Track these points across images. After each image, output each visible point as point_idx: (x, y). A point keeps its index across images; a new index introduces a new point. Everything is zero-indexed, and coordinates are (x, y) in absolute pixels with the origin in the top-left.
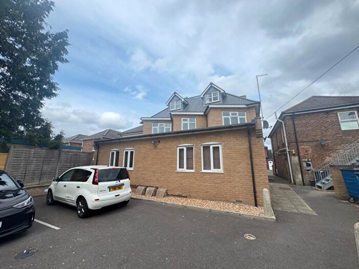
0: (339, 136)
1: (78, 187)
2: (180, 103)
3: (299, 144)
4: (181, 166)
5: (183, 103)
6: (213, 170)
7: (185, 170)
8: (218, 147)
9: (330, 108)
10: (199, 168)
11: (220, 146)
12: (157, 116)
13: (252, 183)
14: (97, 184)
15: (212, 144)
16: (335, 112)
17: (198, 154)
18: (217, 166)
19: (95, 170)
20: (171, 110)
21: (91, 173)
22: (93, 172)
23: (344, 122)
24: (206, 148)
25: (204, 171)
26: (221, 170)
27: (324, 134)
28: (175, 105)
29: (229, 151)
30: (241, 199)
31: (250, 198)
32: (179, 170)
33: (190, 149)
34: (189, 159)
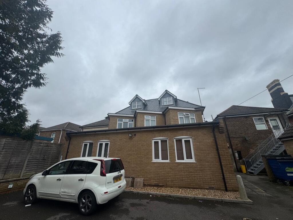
0: (256, 134)
1: (82, 180)
2: (140, 103)
3: (231, 139)
4: (157, 157)
5: (144, 104)
6: (186, 160)
7: (160, 160)
8: (189, 140)
9: (248, 114)
10: (173, 159)
11: (191, 139)
12: (121, 113)
13: (221, 171)
14: (105, 176)
15: (184, 138)
16: (251, 117)
17: (172, 147)
18: (189, 156)
19: (101, 161)
20: (133, 108)
21: (96, 164)
22: (99, 163)
23: (258, 124)
24: (179, 141)
25: (177, 161)
26: (193, 160)
27: (247, 132)
28: (137, 105)
29: (198, 144)
30: (213, 186)
31: (221, 184)
32: (154, 160)
33: (164, 142)
34: (164, 150)
